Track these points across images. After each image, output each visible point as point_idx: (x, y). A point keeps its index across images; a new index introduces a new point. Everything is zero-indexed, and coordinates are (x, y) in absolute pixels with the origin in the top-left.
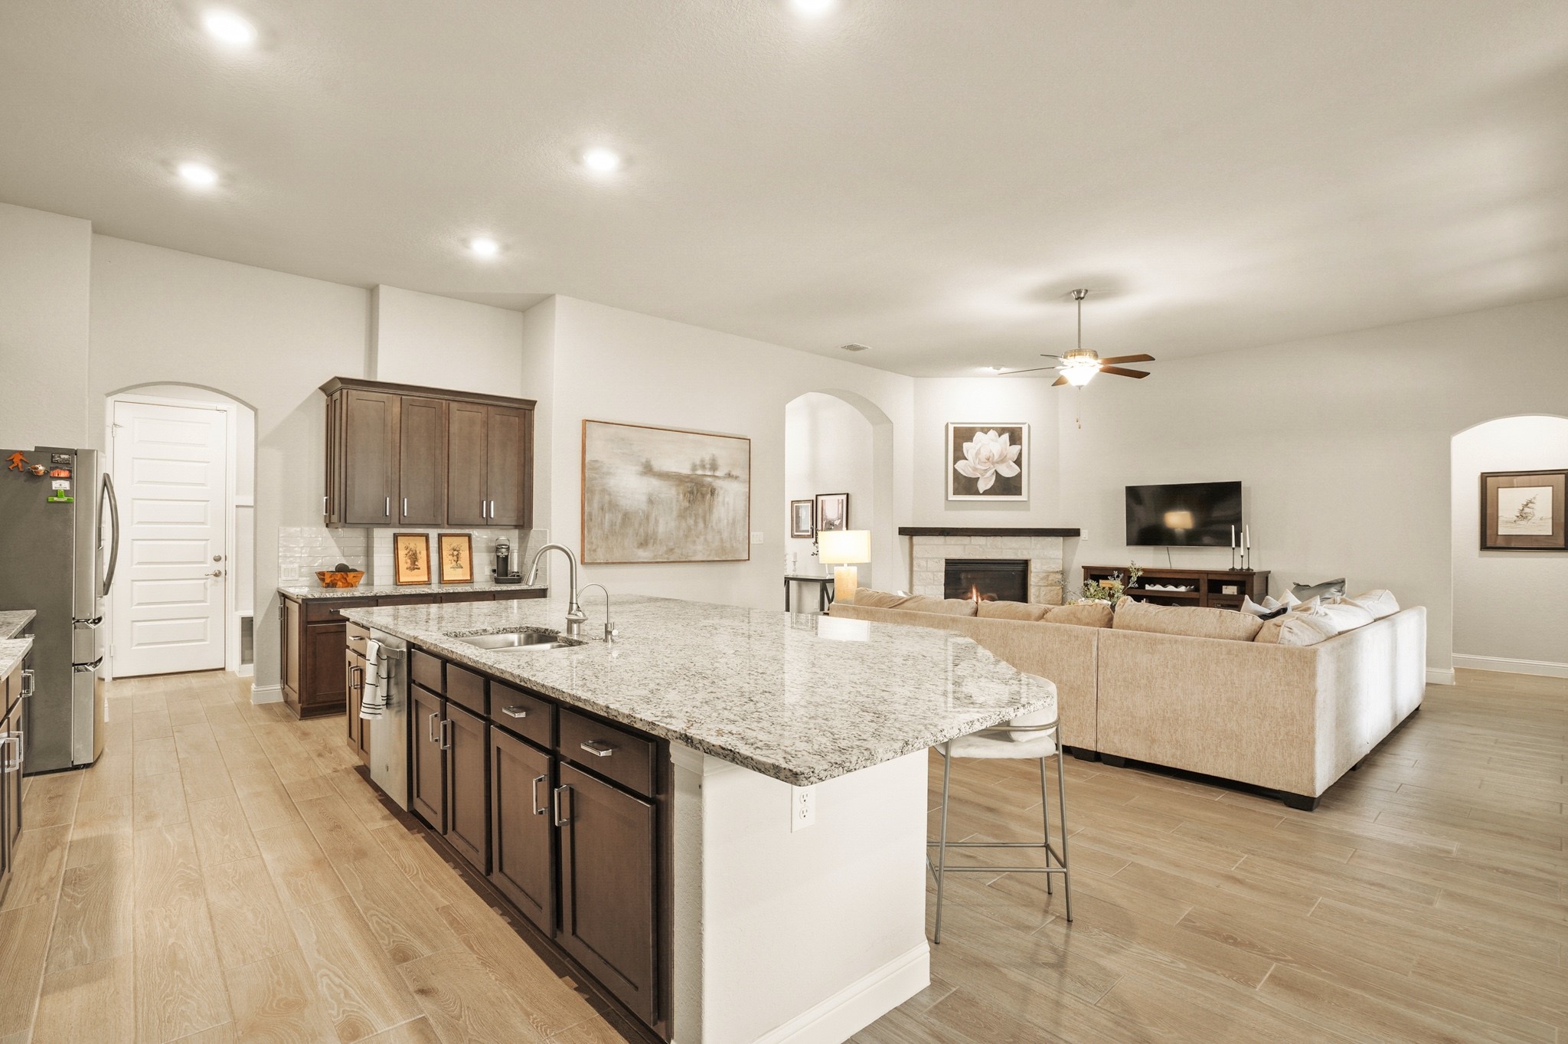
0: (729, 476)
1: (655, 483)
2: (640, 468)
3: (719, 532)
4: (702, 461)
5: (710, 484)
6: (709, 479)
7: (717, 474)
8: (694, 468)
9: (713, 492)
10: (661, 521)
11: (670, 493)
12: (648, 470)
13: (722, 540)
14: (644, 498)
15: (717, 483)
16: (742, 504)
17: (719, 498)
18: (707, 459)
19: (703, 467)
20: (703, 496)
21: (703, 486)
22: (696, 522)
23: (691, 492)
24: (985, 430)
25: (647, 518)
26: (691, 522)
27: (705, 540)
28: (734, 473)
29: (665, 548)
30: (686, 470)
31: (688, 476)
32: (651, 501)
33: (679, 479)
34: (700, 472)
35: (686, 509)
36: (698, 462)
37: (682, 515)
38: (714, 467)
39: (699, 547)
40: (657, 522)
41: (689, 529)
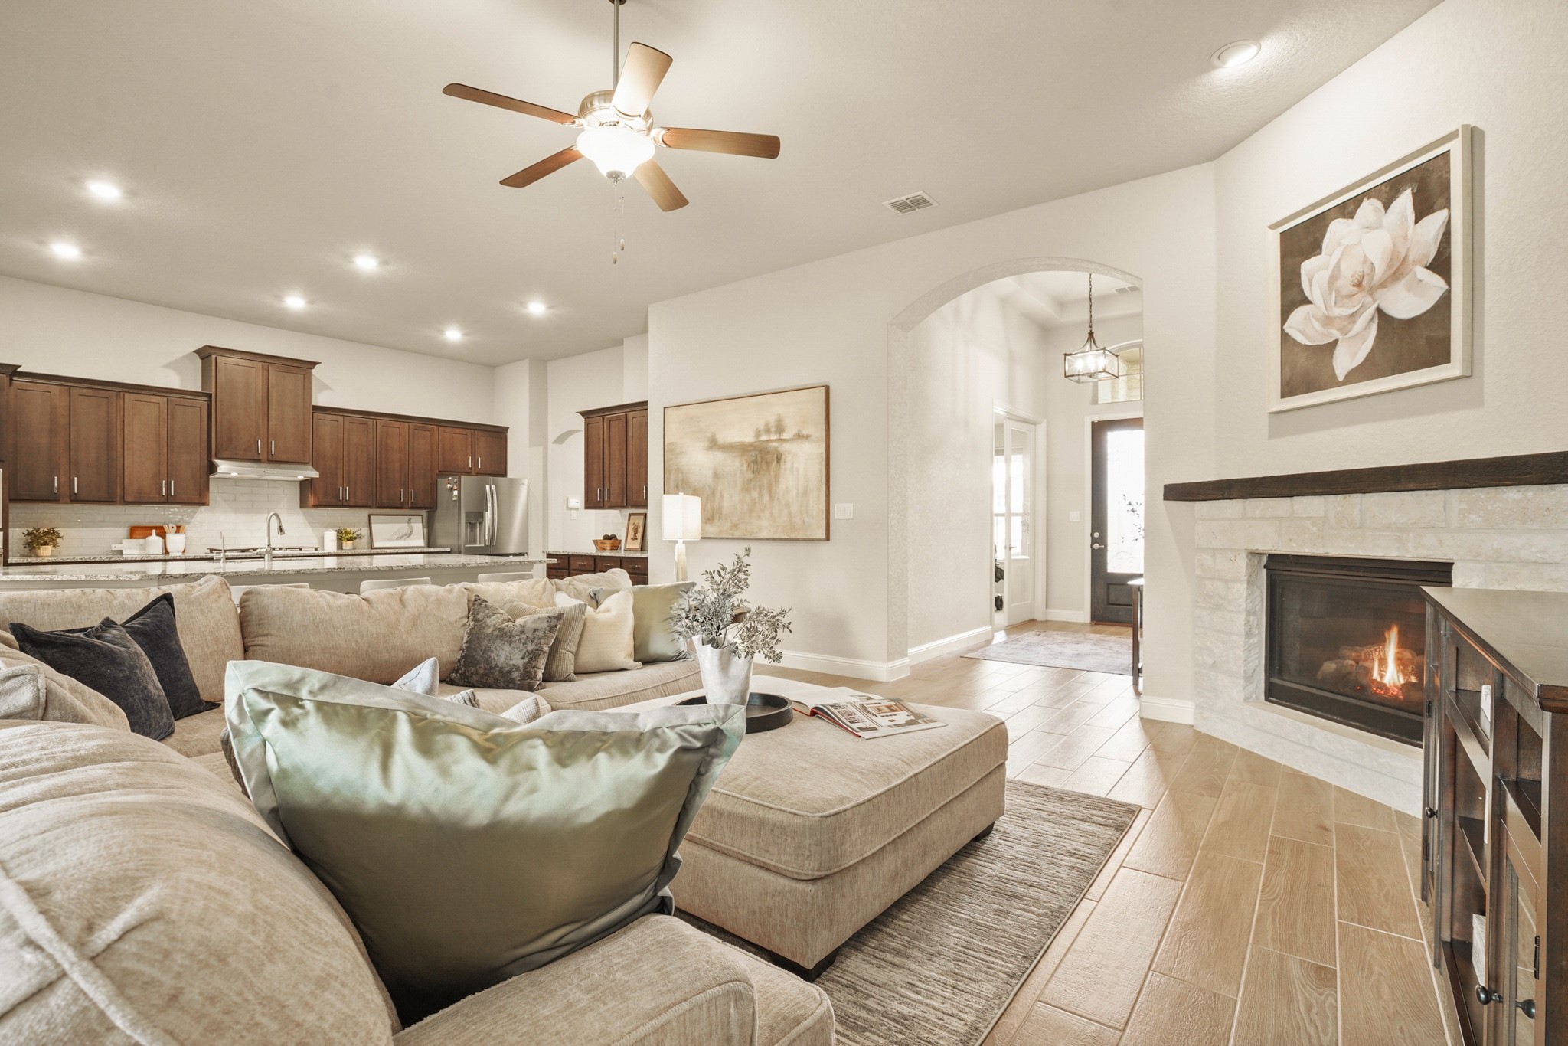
0: (799, 436)
1: (720, 456)
2: (706, 444)
3: (788, 505)
4: (767, 424)
5: (776, 449)
6: (775, 444)
7: (784, 436)
8: (758, 434)
9: (779, 459)
10: (726, 496)
11: (734, 465)
12: (714, 444)
13: (790, 513)
14: (710, 473)
15: (785, 448)
16: (817, 469)
17: (787, 465)
18: (772, 420)
19: (768, 431)
20: (768, 464)
21: (768, 453)
22: (760, 495)
23: (755, 462)
24: (1347, 210)
25: (713, 492)
26: (755, 494)
27: (771, 513)
28: (804, 432)
29: (730, 524)
30: (749, 438)
31: (751, 445)
32: (716, 476)
33: (742, 449)
34: (764, 438)
35: (750, 481)
36: (762, 427)
37: (746, 488)
38: (780, 429)
39: (765, 523)
40: (722, 497)
41: (754, 503)
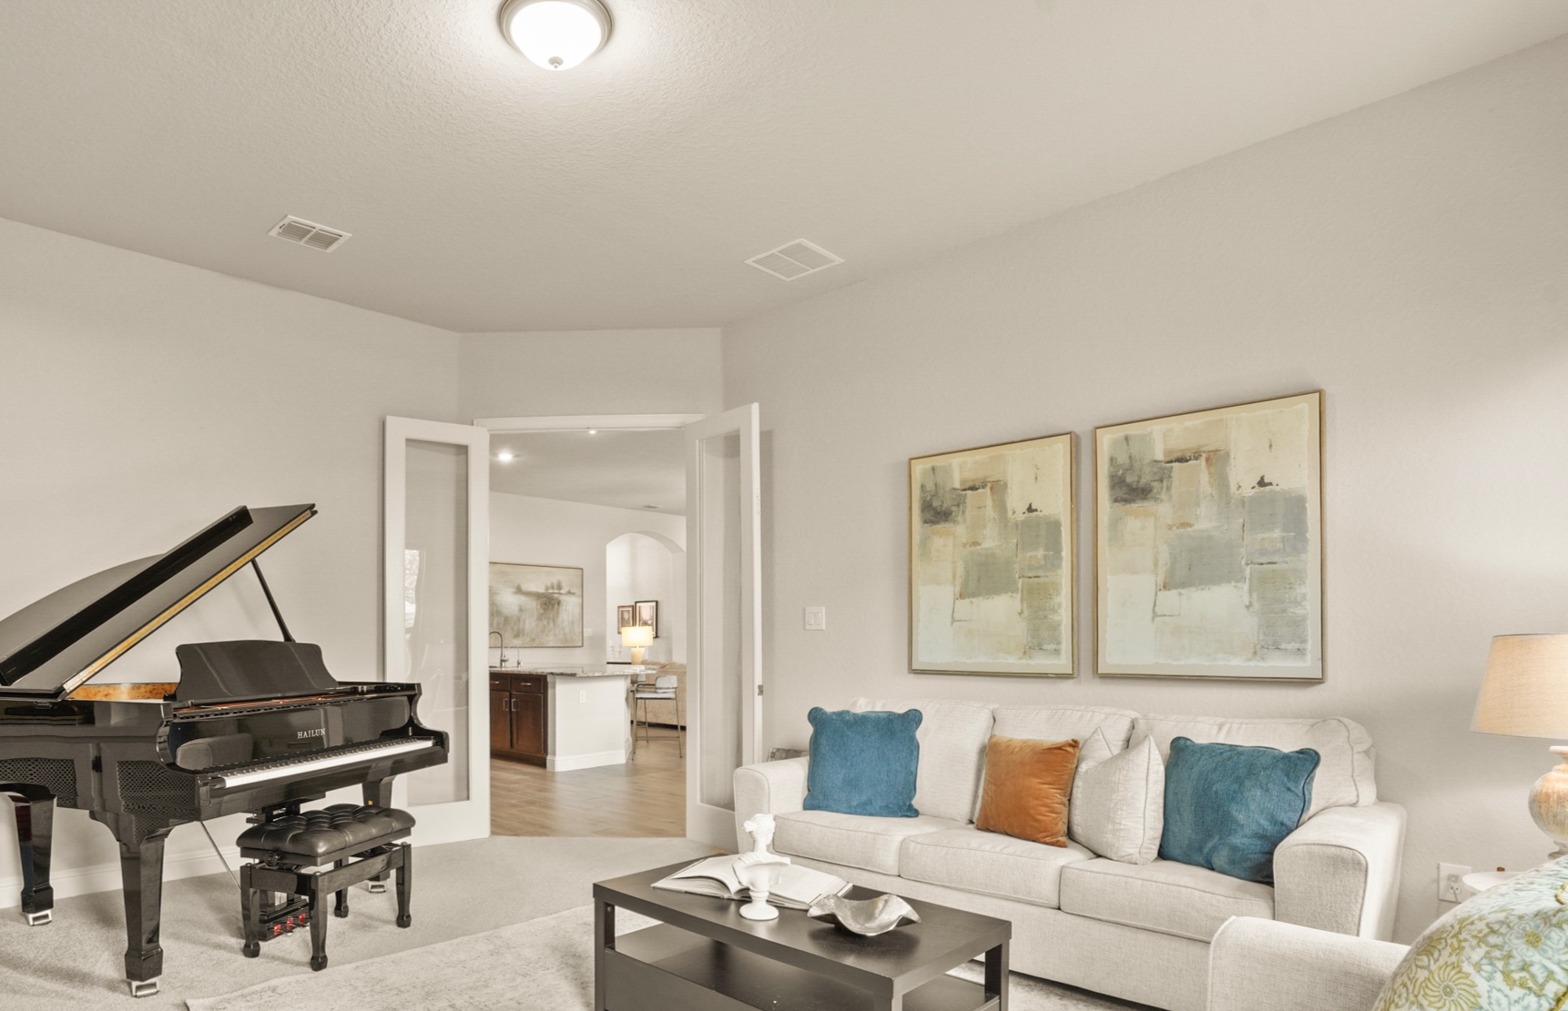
0: (569, 593)
1: (523, 598)
2: (514, 590)
3: (563, 629)
4: (552, 584)
5: (557, 599)
6: (556, 595)
7: (562, 592)
8: (547, 589)
9: (559, 603)
10: (527, 623)
11: (532, 604)
12: (519, 591)
13: (565, 635)
14: (516, 608)
15: (562, 598)
16: (577, 610)
17: (563, 608)
18: (555, 582)
19: (553, 588)
20: (553, 606)
21: (553, 599)
22: (548, 623)
23: (545, 604)
25: (519, 620)
26: (545, 622)
27: (555, 634)
28: (572, 591)
29: (529, 639)
30: (541, 590)
31: (543, 594)
32: (521, 610)
33: (537, 596)
34: (550, 591)
35: (542, 614)
36: (549, 585)
37: (540, 618)
38: (559, 587)
39: (551, 638)
40: (524, 623)
41: (544, 627)
